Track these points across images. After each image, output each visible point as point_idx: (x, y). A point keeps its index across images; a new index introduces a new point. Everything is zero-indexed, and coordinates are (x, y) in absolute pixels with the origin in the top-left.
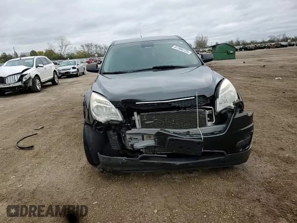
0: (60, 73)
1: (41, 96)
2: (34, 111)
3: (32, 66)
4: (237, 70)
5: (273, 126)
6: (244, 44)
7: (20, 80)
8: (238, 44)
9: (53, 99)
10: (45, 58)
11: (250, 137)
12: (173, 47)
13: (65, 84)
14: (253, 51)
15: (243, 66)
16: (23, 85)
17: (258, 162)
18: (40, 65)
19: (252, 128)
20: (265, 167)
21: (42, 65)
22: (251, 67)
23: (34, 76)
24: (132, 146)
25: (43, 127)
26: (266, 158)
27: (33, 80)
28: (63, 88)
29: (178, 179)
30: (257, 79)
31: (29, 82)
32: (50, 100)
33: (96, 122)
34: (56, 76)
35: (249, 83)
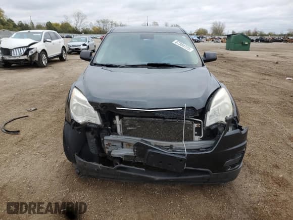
0: (70, 49)
1: (45, 72)
2: (33, 88)
3: (40, 41)
4: (249, 63)
5: (273, 136)
6: (262, 35)
7: (26, 53)
8: (255, 34)
9: (56, 77)
10: (54, 33)
11: (241, 156)
12: (174, 42)
13: (73, 61)
14: (270, 44)
15: (256, 61)
16: (29, 59)
17: (248, 180)
18: (48, 40)
19: (245, 146)
20: (254, 187)
21: (50, 40)
22: (263, 62)
23: (40, 51)
24: (110, 152)
25: (36, 109)
26: (258, 176)
27: (39, 54)
28: (70, 65)
29: (158, 192)
30: (267, 77)
31: (35, 57)
32: (53, 78)
33: (74, 122)
34: (64, 52)
35: (258, 80)
